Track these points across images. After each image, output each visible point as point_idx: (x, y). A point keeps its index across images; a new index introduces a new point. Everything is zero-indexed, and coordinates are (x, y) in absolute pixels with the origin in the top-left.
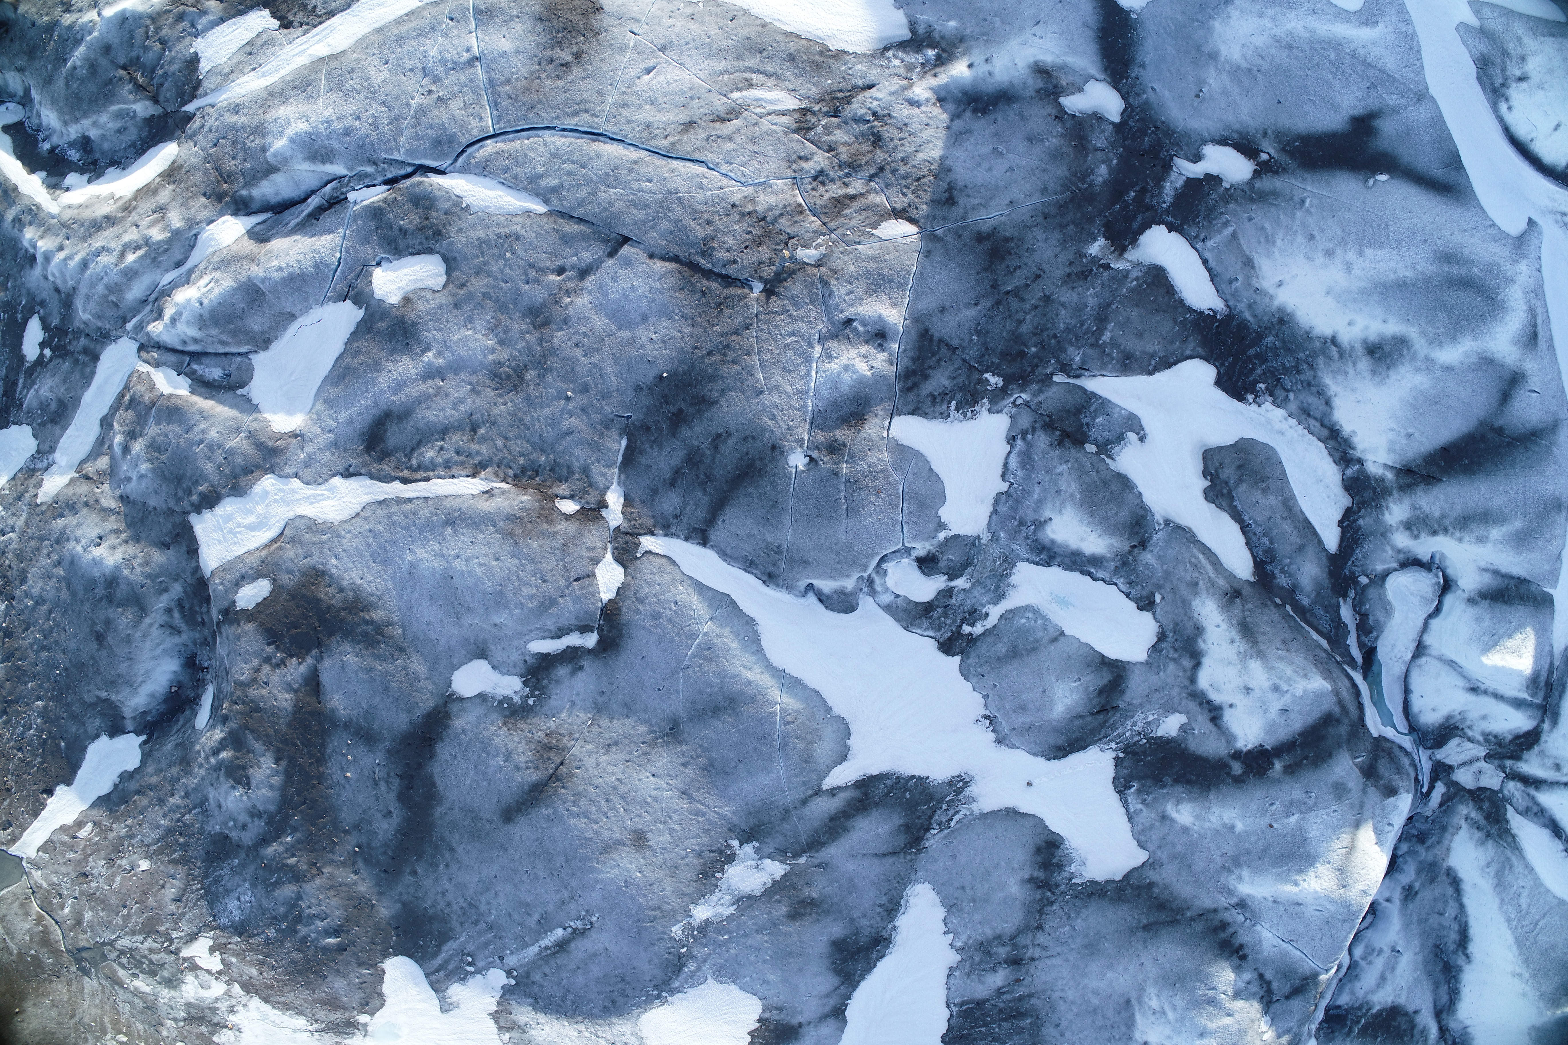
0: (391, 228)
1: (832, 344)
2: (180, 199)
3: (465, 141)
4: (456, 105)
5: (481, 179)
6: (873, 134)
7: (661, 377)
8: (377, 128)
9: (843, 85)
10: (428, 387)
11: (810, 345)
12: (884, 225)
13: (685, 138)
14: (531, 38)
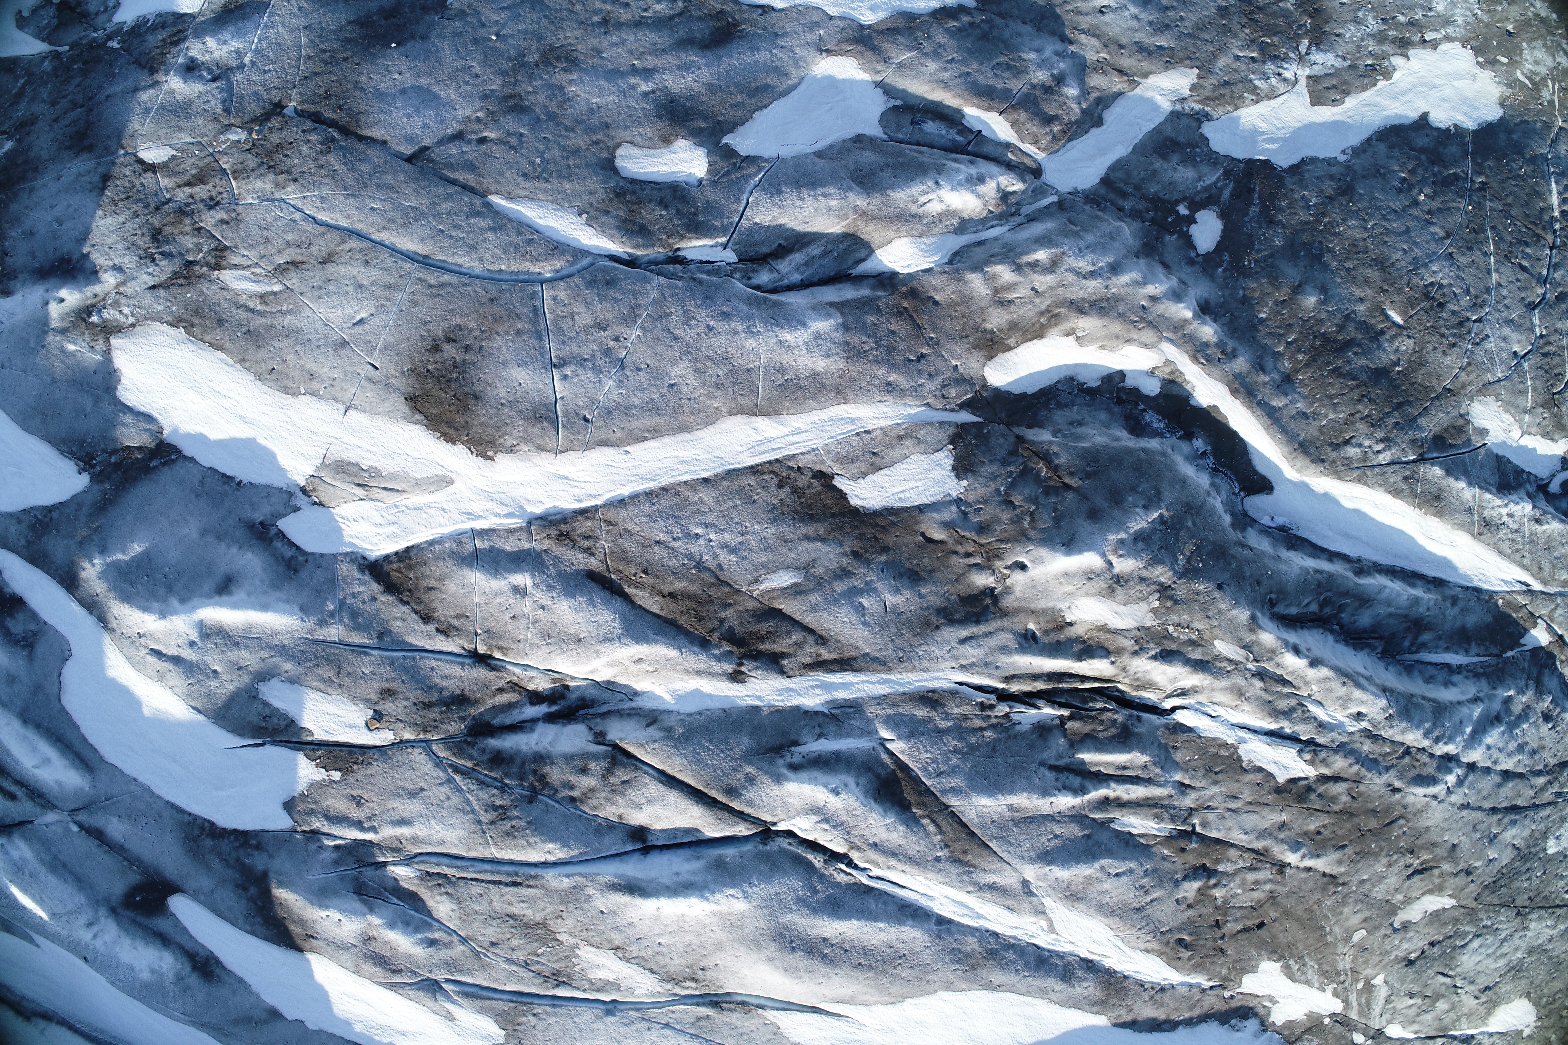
0: (678, 211)
1: (233, 63)
2: (974, 308)
3: (577, 279)
4: (583, 319)
5: (562, 240)
6: (158, 241)
7: (398, 44)
8: (685, 313)
9: (176, 290)
10: (650, 61)
11: (253, 63)
12: (165, 159)
13: (332, 248)
14: (488, 377)
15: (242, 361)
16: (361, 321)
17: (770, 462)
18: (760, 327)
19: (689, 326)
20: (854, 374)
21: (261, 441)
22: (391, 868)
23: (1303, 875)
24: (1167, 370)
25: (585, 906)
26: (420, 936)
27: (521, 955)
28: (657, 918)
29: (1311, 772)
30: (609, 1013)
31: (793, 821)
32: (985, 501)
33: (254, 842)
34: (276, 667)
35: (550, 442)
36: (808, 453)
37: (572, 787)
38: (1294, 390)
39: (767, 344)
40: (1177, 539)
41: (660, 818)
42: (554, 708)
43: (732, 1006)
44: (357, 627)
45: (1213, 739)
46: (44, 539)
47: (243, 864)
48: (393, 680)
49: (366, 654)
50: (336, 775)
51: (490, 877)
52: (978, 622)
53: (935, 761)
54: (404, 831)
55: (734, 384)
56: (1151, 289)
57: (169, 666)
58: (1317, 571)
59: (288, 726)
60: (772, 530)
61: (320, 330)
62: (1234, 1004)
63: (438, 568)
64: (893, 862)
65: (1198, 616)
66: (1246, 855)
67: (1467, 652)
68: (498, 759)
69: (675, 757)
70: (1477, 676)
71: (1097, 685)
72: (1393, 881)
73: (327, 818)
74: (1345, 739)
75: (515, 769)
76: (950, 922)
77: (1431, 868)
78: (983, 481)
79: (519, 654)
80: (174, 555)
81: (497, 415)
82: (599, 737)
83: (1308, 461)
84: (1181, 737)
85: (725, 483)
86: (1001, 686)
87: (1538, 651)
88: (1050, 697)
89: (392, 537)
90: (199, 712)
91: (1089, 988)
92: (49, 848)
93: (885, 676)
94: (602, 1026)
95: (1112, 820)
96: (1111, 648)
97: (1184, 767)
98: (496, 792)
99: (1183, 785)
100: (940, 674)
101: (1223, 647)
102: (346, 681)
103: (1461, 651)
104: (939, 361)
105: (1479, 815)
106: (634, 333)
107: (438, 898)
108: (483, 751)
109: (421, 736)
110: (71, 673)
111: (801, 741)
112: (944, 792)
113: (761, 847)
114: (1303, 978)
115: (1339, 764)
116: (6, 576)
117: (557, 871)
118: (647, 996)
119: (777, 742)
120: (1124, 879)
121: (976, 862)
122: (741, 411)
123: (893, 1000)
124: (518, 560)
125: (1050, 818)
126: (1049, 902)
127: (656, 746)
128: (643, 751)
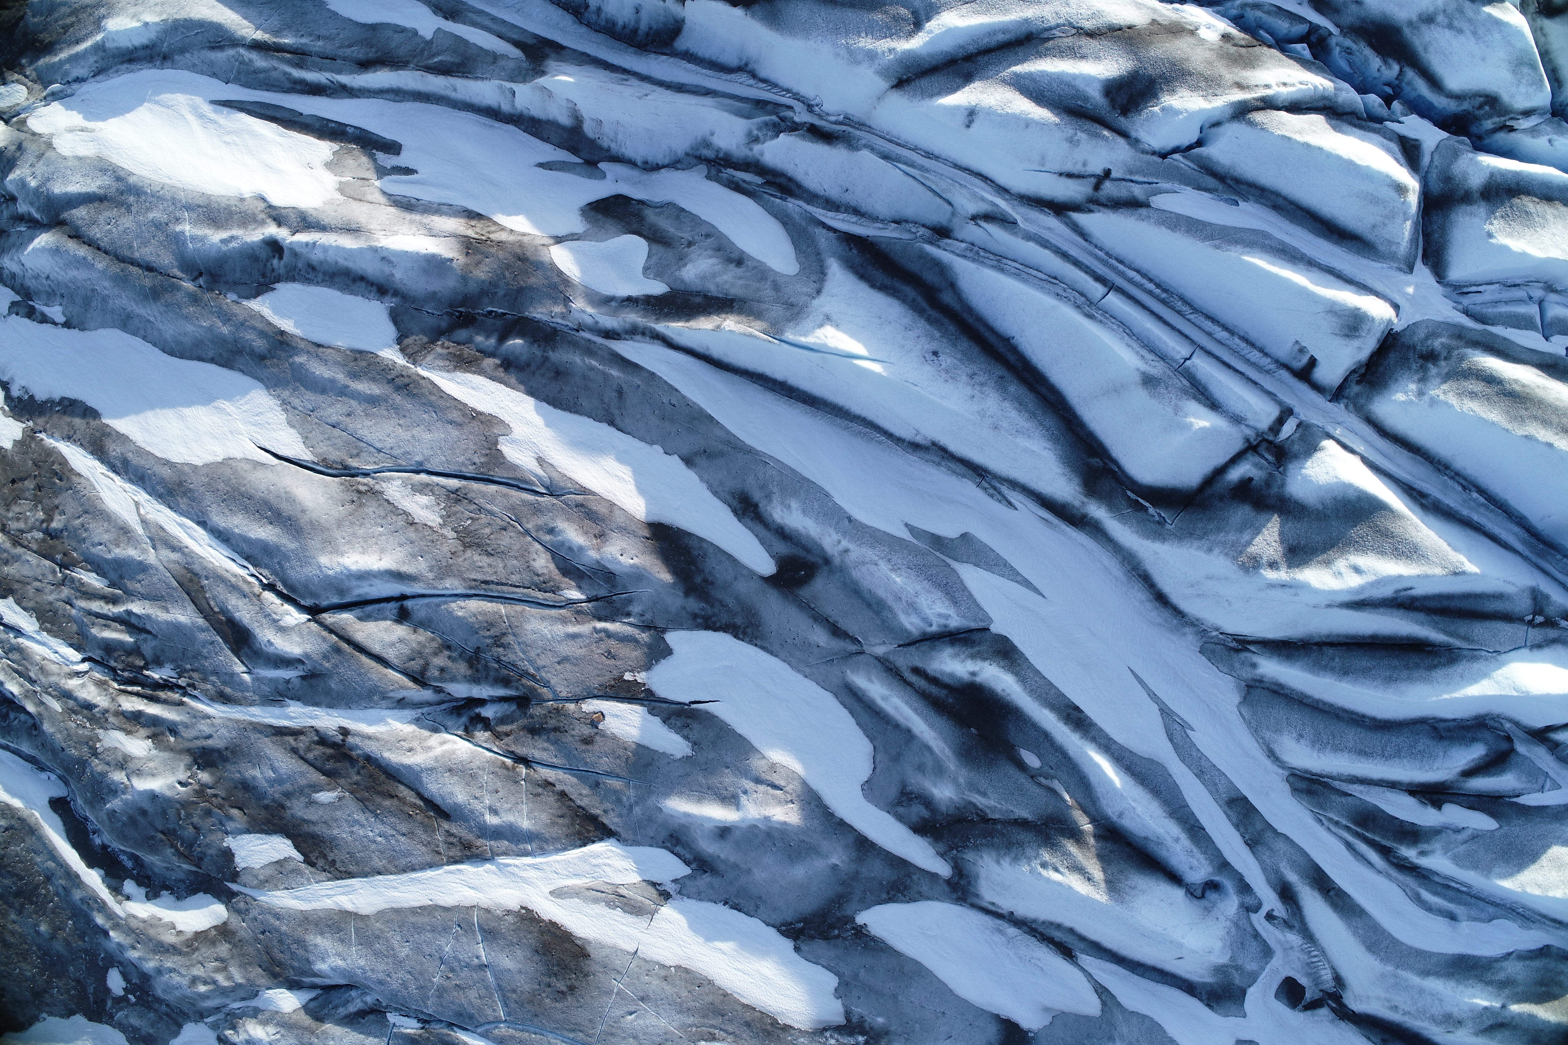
2: (237, 960)
3: (483, 1020)
4: (472, 994)
8: (407, 989)
14: (531, 965)
15: (726, 995)
16: (631, 1014)
17: (341, 879)
18: (359, 972)
19: (402, 980)
20: (299, 929)
21: (698, 939)
22: (583, 597)
24: (120, 898)
25: (434, 563)
26: (560, 538)
27: (484, 518)
30: (420, 464)
31: (296, 622)
32: (210, 831)
33: (699, 620)
34: (678, 767)
35: (482, 914)
36: (320, 882)
37: (449, 657)
39: (352, 961)
41: (386, 630)
42: (477, 711)
43: (335, 466)
44: (616, 793)
46: (894, 878)
47: (708, 603)
48: (584, 751)
49: (607, 772)
50: (628, 676)
51: (505, 588)
52: (203, 748)
53: (216, 653)
54: (572, 629)
55: (369, 937)
57: (765, 777)
59: (668, 719)
60: (335, 832)
63: (557, 832)
64: (233, 580)
65: (74, 731)
68: (506, 682)
69: (378, 679)
73: (636, 641)
78: (215, 845)
79: (495, 763)
80: (768, 860)
81: (521, 938)
82: (438, 690)
84: (76, 641)
85: (367, 869)
86: (185, 699)
88: (156, 686)
89: (597, 856)
91: (115, 450)
92: (883, 621)
93: (254, 719)
94: (425, 451)
95: (109, 586)
96: (121, 717)
97: (71, 618)
98: (504, 659)
99: (70, 605)
100: (220, 715)
101: (57, 706)
102: (621, 752)
104: (253, 928)
106: (437, 980)
107: (545, 571)
108: (517, 689)
109: (561, 706)
110: (864, 769)
111: (299, 680)
112: (207, 630)
113: (318, 603)
116: (931, 851)
117: (455, 592)
118: (393, 479)
119: (314, 681)
120: (96, 540)
121: (184, 572)
122: (364, 918)
123: (230, 462)
124: (497, 833)
125: (144, 597)
126: (140, 530)
127: (391, 688)
128: (401, 683)
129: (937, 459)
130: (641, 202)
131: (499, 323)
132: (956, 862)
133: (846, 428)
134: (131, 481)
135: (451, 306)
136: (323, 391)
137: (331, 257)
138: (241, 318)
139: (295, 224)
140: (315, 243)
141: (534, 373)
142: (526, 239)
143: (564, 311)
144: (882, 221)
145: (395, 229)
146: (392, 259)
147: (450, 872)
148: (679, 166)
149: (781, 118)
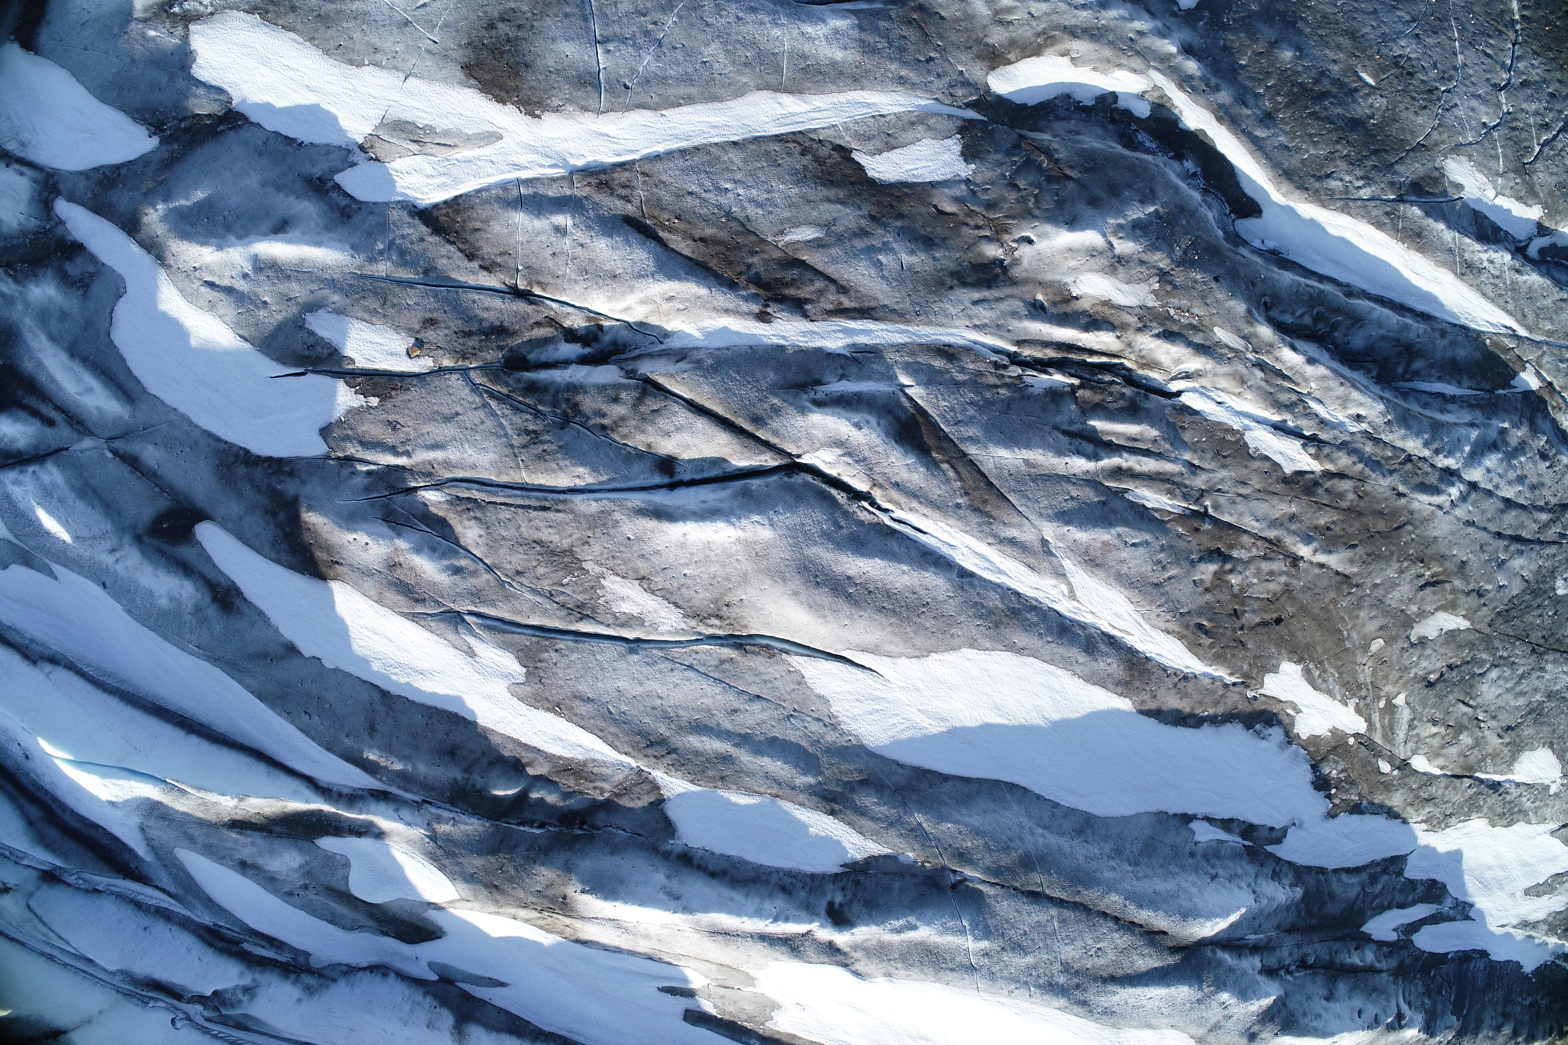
15: (312, 39)
16: (424, 5)
17: (793, 133)
18: (784, 20)
19: (721, 16)
20: (869, 66)
21: (325, 106)
22: (422, 493)
23: (1317, 571)
24: (1156, 94)
25: (612, 532)
26: (446, 562)
27: (545, 585)
28: (683, 545)
29: (1315, 466)
30: (632, 651)
31: (817, 454)
32: (992, 183)
33: (287, 469)
34: (323, 298)
35: (593, 104)
36: (828, 128)
37: (604, 415)
38: (1276, 126)
39: (790, 34)
40: (1173, 233)
41: (688, 447)
42: (587, 350)
43: (756, 649)
44: (404, 264)
45: (1219, 423)
46: (110, 192)
47: (274, 490)
48: (436, 310)
49: (411, 287)
50: (374, 401)
51: (519, 502)
52: (989, 287)
53: (952, 409)
54: (438, 455)
55: (761, 64)
56: (1138, 25)
57: (222, 296)
58: (1308, 286)
59: (331, 355)
60: (795, 190)
61: (386, 12)
62: (1258, 706)
63: (484, 212)
64: (915, 504)
65: (1197, 302)
66: (1259, 543)
67: (1459, 384)
68: (532, 388)
69: (704, 386)
70: (1471, 406)
71: (1104, 359)
72: (1405, 589)
73: (362, 443)
74: (1348, 438)
75: (548, 397)
76: (972, 575)
77: (1443, 582)
78: (989, 166)
79: (557, 289)
80: (236, 200)
81: (545, 80)
82: (631, 374)
83: (1292, 187)
84: (1188, 419)
85: (753, 147)
86: (1013, 349)
87: (1528, 394)
88: (1060, 365)
89: (442, 186)
90: (246, 340)
91: (1111, 665)
92: (81, 475)
93: (903, 327)
94: (624, 666)
95: (1127, 490)
96: (1117, 323)
97: (1193, 448)
98: (529, 417)
99: (1193, 465)
100: (955, 331)
101: (1222, 334)
102: (391, 312)
103: (1454, 382)
104: (946, 64)
105: (1485, 536)
106: (671, 20)
107: (467, 523)
108: (519, 380)
109: (460, 363)
110: (123, 310)
111: (825, 380)
112: (963, 440)
113: (786, 479)
114: (1324, 686)
115: (1344, 461)
116: (69, 226)
117: (585, 496)
118: (670, 632)
119: (801, 378)
120: (1141, 550)
121: (996, 513)
122: (768, 87)
123: (917, 653)
124: (560, 204)
125: (1066, 479)
126: (1068, 565)
127: (686, 375)
128: (673, 381)
129: (33, 646)
130: (386, 934)
131: (527, 814)
132: (48, 215)
133: (122, 681)
134: (1083, 626)
135: (592, 837)
136: (773, 741)
137: (754, 902)
138: (892, 832)
139: (807, 944)
140: (776, 920)
141: (484, 754)
142: (493, 908)
143: (436, 826)
144: (112, 893)
145: (666, 931)
146: (665, 897)
147: (631, 152)
148: (345, 969)
149: (219, 1010)
